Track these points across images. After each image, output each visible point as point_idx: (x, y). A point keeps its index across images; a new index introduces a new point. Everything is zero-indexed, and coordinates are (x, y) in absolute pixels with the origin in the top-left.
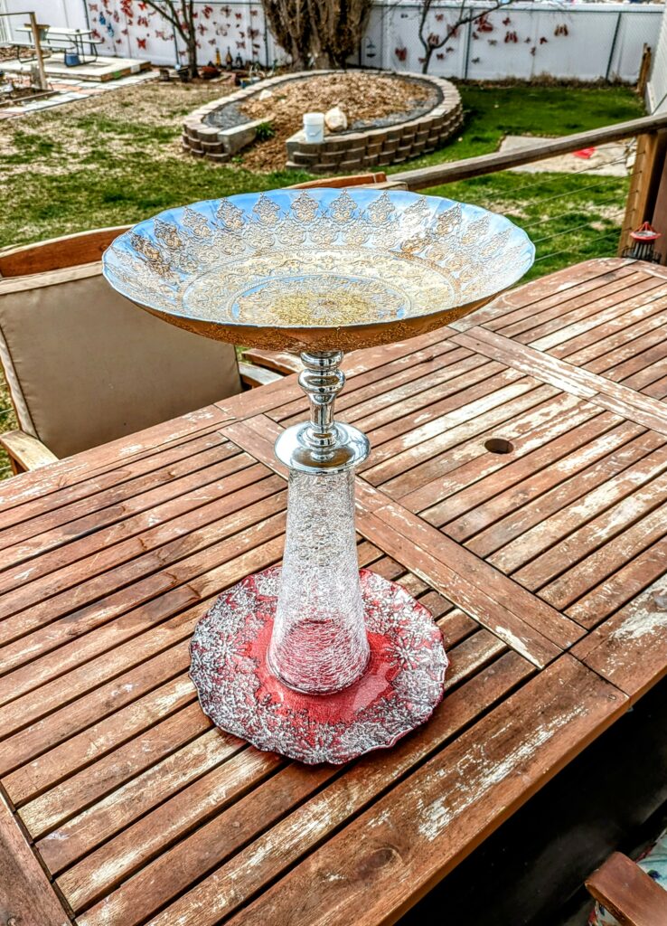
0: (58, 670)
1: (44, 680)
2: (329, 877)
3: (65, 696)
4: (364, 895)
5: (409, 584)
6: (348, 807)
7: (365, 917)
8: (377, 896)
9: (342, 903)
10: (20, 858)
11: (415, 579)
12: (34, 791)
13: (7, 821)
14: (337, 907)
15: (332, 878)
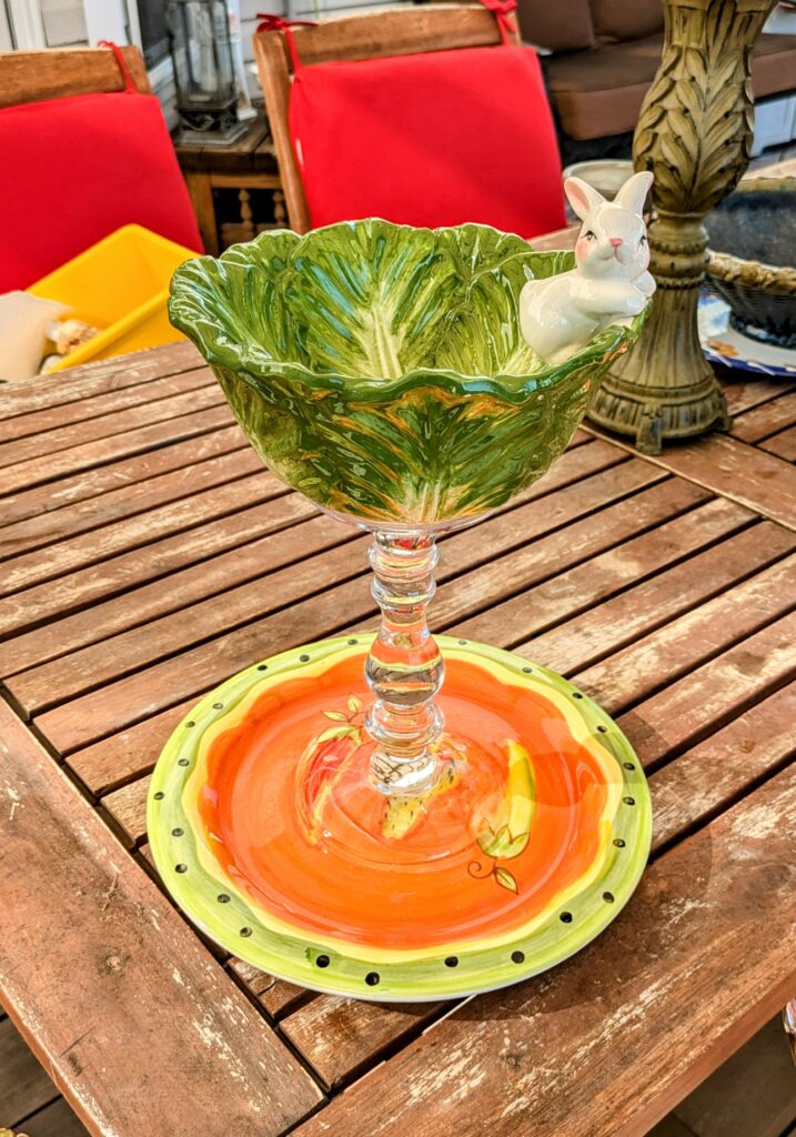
0: (146, 613)
1: (123, 626)
2: (684, 904)
3: (163, 647)
4: (753, 931)
5: (722, 511)
6: (694, 804)
7: (765, 962)
8: (781, 932)
9: (716, 942)
10: (114, 869)
11: (732, 505)
12: (127, 772)
13: (82, 814)
14: (709, 948)
15: (689, 906)
